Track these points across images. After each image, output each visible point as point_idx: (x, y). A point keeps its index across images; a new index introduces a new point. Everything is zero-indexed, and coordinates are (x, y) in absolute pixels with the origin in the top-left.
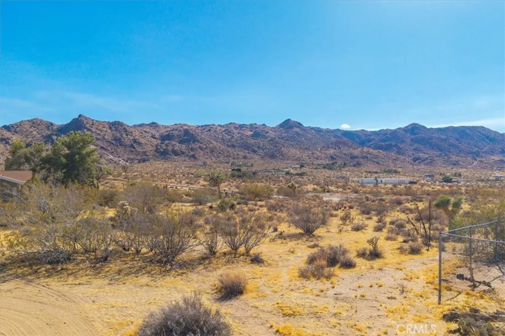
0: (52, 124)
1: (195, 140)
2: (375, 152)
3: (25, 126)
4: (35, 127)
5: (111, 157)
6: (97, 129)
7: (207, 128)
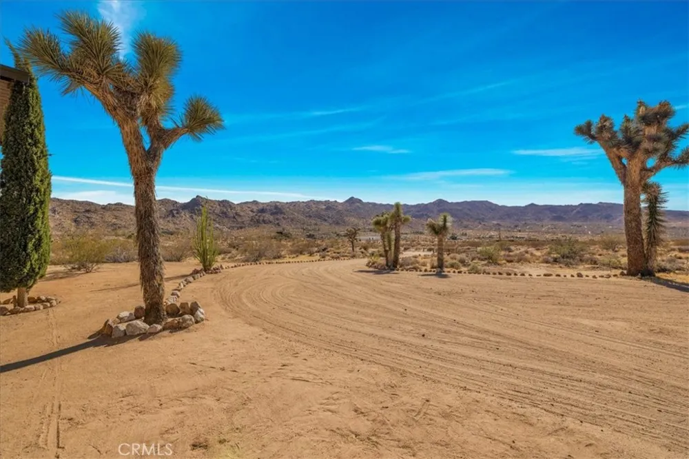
0: (176, 202)
6: (209, 206)
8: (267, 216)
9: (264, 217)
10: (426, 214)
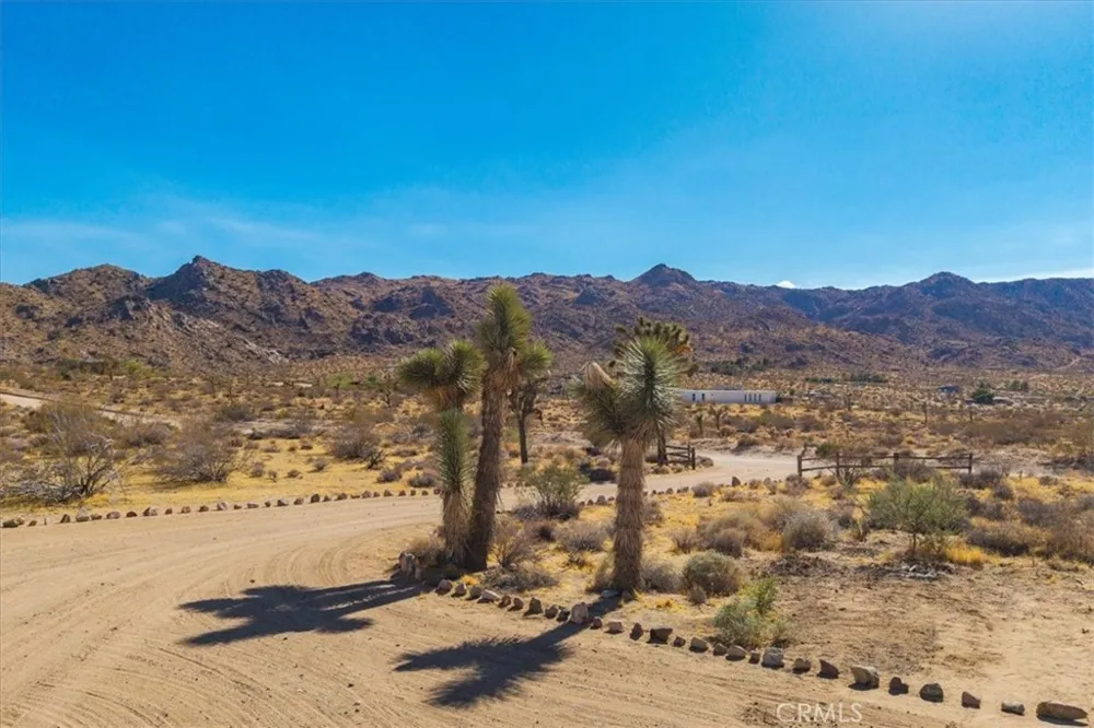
0: (136, 276)
1: (445, 311)
2: (840, 335)
3: (80, 281)
4: (99, 284)
5: (252, 346)
6: (230, 287)
7: (482, 285)
8: (401, 322)
10: (897, 322)
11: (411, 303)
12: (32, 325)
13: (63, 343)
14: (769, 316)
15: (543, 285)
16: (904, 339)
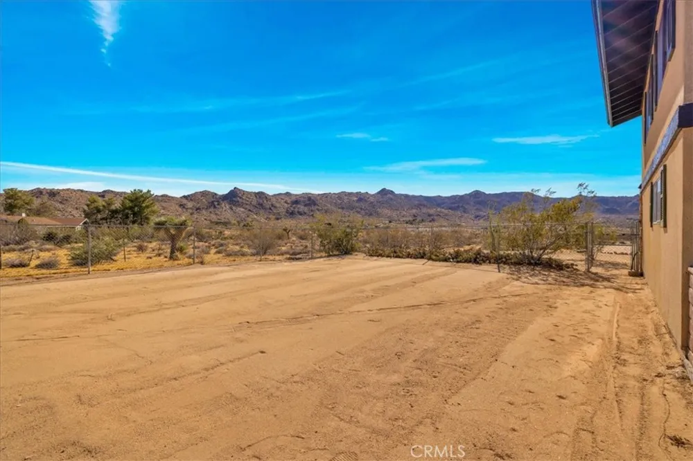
0: (216, 194)
1: (315, 204)
2: (446, 211)
3: (198, 196)
4: (204, 197)
5: (255, 217)
6: (246, 197)
7: (325, 196)
8: (302, 208)
9: (298, 208)
10: (462, 207)
11: (304, 202)
12: (185, 210)
13: (195, 216)
14: (421, 205)
15: (345, 195)
16: (465, 212)
